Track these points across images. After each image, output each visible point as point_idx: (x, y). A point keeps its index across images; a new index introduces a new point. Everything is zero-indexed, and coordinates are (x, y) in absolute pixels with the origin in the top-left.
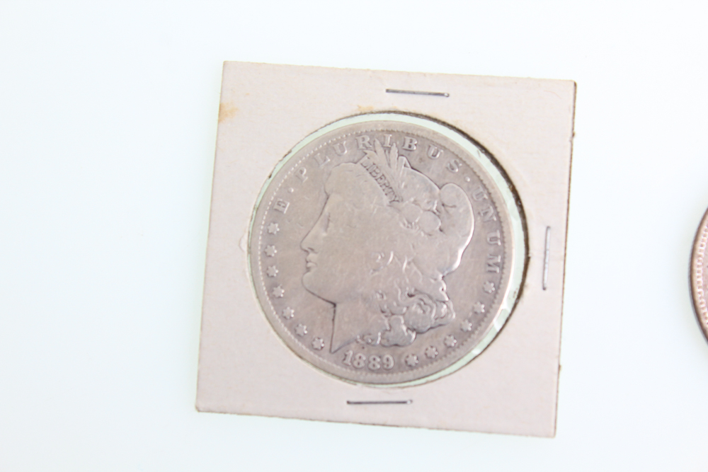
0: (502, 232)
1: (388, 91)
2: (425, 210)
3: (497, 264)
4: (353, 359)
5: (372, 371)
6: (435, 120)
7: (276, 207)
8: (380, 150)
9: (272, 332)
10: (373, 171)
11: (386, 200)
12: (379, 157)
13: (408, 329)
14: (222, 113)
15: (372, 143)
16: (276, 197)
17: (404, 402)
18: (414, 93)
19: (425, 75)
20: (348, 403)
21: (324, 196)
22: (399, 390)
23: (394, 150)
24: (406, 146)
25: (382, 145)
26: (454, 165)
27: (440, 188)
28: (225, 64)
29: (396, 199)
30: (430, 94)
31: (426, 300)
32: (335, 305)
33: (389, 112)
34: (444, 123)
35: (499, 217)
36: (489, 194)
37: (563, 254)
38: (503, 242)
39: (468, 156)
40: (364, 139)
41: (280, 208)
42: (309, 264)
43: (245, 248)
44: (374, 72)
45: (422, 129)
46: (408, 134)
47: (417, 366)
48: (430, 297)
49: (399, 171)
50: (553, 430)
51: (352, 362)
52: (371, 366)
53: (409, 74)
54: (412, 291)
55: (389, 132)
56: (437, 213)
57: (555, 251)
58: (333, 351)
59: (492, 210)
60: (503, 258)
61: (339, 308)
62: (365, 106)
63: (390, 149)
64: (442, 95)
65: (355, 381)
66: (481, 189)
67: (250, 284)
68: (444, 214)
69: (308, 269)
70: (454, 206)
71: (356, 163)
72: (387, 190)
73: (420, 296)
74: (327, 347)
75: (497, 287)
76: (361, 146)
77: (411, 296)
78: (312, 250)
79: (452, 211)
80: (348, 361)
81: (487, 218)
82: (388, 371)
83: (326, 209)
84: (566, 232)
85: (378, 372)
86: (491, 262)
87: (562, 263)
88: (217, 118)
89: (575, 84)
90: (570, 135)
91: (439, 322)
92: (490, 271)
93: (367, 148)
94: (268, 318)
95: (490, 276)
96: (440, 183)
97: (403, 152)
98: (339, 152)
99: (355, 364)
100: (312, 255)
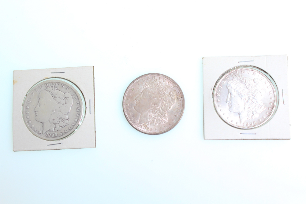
0: (79, 102)
1: (51, 73)
2: (61, 99)
3: (79, 109)
5: (53, 137)
6: (62, 78)
7: (28, 102)
8: (50, 87)
9: (29, 131)
10: (49, 92)
11: (52, 98)
12: (50, 88)
13: (60, 127)
14: (14, 82)
15: (48, 85)
16: (28, 100)
17: (60, 143)
18: (57, 73)
19: (59, 68)
20: (48, 145)
21: (39, 99)
22: (59, 141)
23: (54, 86)
24: (56, 85)
25: (51, 85)
26: (67, 88)
27: (65, 94)
28: (14, 71)
29: (55, 97)
30: (60, 73)
31: (64, 120)
33: (52, 78)
34: (65, 79)
35: (78, 99)
36: (76, 94)
37: (94, 105)
38: (80, 104)
39: (71, 86)
40: (46, 85)
41: (29, 103)
42: (37, 115)
43: (21, 113)
44: (48, 69)
45: (59, 81)
46: (56, 82)
47: (63, 135)
48: (64, 119)
49: (55, 91)
50: (95, 146)
52: (52, 136)
53: (55, 68)
54: (60, 118)
55: (52, 82)
56: (64, 99)
57: (92, 105)
58: (43, 133)
59: (77, 97)
60: (80, 108)
61: (44, 124)
62: (46, 77)
64: (63, 72)
65: (49, 140)
66: (74, 93)
67: (23, 121)
68: (66, 100)
69: (36, 116)
71: (45, 90)
72: (53, 96)
73: (62, 119)
75: (79, 115)
77: (60, 119)
79: (68, 98)
80: (47, 136)
81: (76, 99)
82: (56, 137)
83: (39, 102)
84: (94, 101)
85: (54, 137)
86: (77, 109)
88: (13, 84)
89: (93, 67)
90: (93, 78)
91: (67, 124)
94: (28, 128)
95: (78, 112)
96: (65, 92)
97: (56, 86)
98: (41, 88)
99: (49, 136)
100: (37, 112)
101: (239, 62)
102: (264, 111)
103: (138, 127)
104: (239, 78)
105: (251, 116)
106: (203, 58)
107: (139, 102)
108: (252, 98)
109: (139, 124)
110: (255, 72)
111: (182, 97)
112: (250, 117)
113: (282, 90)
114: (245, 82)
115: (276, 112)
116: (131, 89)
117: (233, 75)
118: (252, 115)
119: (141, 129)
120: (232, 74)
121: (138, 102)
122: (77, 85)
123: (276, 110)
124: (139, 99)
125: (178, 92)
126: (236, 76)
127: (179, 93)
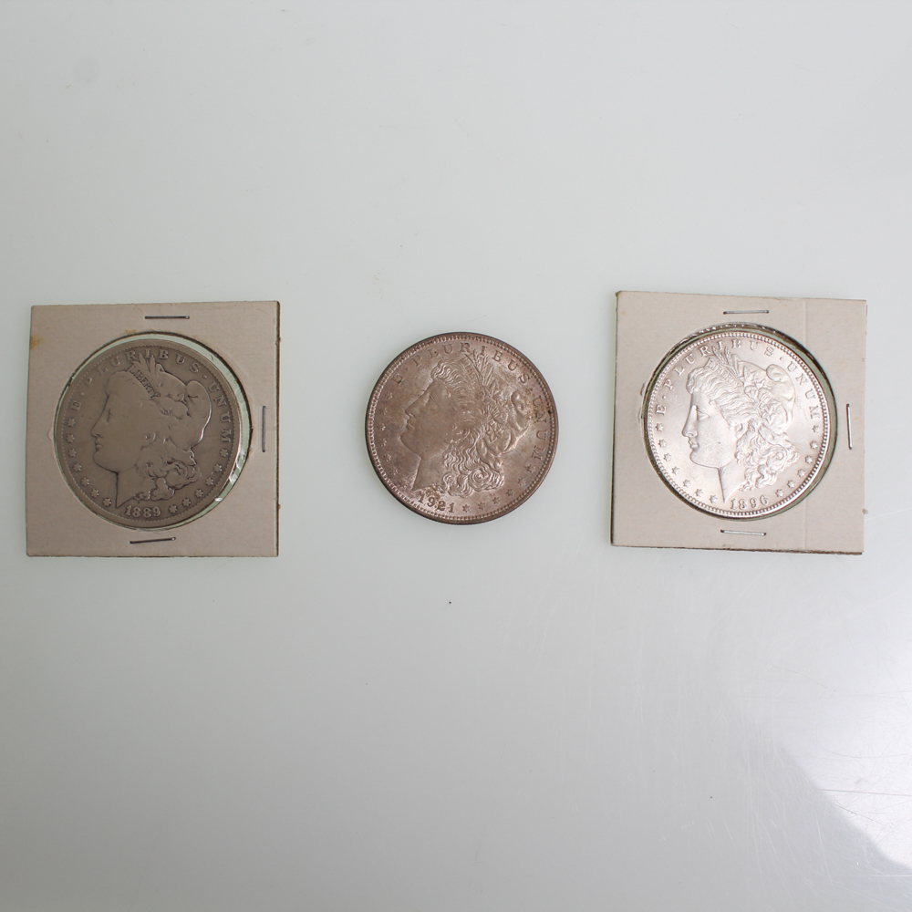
0: (231, 413)
1: (146, 318)
2: (176, 401)
3: (229, 436)
4: (132, 511)
5: (146, 519)
6: (181, 336)
7: (73, 407)
8: (143, 361)
9: (74, 496)
10: (138, 376)
11: (148, 396)
12: (142, 366)
13: (169, 487)
14: (32, 343)
15: (137, 356)
16: (72, 400)
17: (170, 539)
18: (165, 318)
19: (171, 304)
20: (131, 542)
21: (105, 396)
22: (165, 531)
23: (153, 360)
24: (161, 357)
25: (144, 356)
26: (195, 368)
27: (186, 384)
28: (33, 308)
29: (155, 395)
30: (175, 317)
31: (181, 466)
32: (117, 474)
33: (149, 333)
34: (187, 338)
35: (228, 402)
36: (221, 386)
37: (276, 425)
38: (232, 420)
39: (206, 360)
40: (131, 354)
41: (75, 407)
42: (98, 446)
43: (52, 438)
44: (136, 305)
45: (170, 342)
46: (161, 348)
47: (177, 513)
48: (184, 464)
49: (156, 374)
50: (275, 551)
51: (131, 513)
52: (144, 515)
53: (160, 304)
54: (170, 460)
55: (148, 347)
56: (185, 402)
57: (271, 423)
58: (118, 505)
59: (223, 397)
60: (233, 431)
61: (120, 476)
62: (131, 329)
63: (149, 359)
64: (184, 317)
65: (134, 527)
66: (215, 383)
67: (57, 463)
68: (190, 404)
69: (97, 450)
70: (197, 397)
71: (126, 371)
72: (149, 389)
73: (177, 463)
74: (113, 505)
75: (230, 452)
76: (129, 359)
77: (170, 463)
78: (99, 435)
79: (194, 400)
80: (128, 513)
81: (220, 403)
82: (158, 518)
83: (107, 406)
84: (278, 410)
85: (150, 519)
86: (224, 435)
87: (276, 432)
88: (28, 347)
89: (278, 303)
90: (275, 339)
91: (190, 481)
92: (225, 442)
93: (134, 360)
94: (72, 488)
95: (224, 445)
97: (159, 361)
98: (114, 364)
99: (134, 514)
100: (99, 439)
101: (725, 313)
102: (792, 465)
103: (412, 497)
104: (723, 360)
105: (754, 480)
106: (617, 294)
107: (418, 422)
108: (760, 424)
109: (413, 490)
110: (773, 346)
111: (552, 411)
112: (752, 483)
113: (848, 405)
114: (741, 374)
115: (826, 469)
116: (393, 379)
117: (706, 353)
118: (759, 475)
119: (422, 505)
120: (704, 349)
121: (414, 420)
122: (225, 358)
123: (828, 466)
124: (417, 410)
125: (537, 396)
126: (715, 355)
127: (543, 397)
